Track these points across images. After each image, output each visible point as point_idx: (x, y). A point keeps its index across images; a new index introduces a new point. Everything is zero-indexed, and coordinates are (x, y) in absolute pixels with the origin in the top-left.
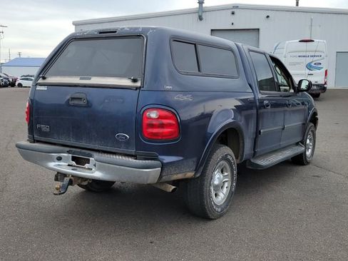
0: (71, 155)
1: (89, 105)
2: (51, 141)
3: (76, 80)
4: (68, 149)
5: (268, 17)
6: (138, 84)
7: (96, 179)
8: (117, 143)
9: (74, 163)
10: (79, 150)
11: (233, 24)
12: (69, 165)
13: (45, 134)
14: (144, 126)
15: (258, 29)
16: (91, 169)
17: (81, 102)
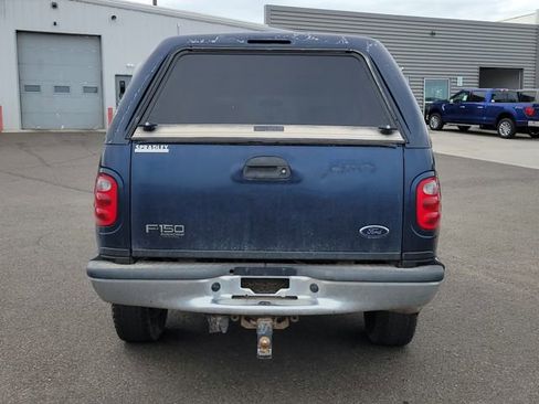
0: (239, 277)
1: (294, 178)
2: (187, 255)
3: (246, 132)
4: (233, 266)
5: (114, 17)
6: (397, 137)
7: (304, 313)
8: (363, 242)
9: (248, 291)
10: (262, 265)
11: (55, 24)
12: (233, 297)
13: (171, 242)
14: (420, 208)
15: (100, 36)
16: (296, 298)
17: (274, 175)
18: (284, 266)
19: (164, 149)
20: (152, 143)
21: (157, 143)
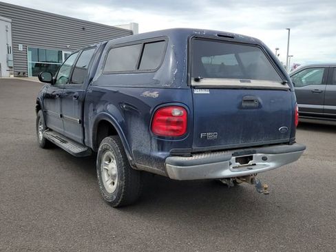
0: (235, 157)
1: (259, 106)
3: (237, 83)
4: (233, 152)
6: (287, 86)
9: (238, 164)
12: (233, 168)
13: (212, 142)
16: (255, 165)
17: (253, 104)
18: (252, 149)
19: (207, 92)
20: (202, 88)
21: (204, 88)
